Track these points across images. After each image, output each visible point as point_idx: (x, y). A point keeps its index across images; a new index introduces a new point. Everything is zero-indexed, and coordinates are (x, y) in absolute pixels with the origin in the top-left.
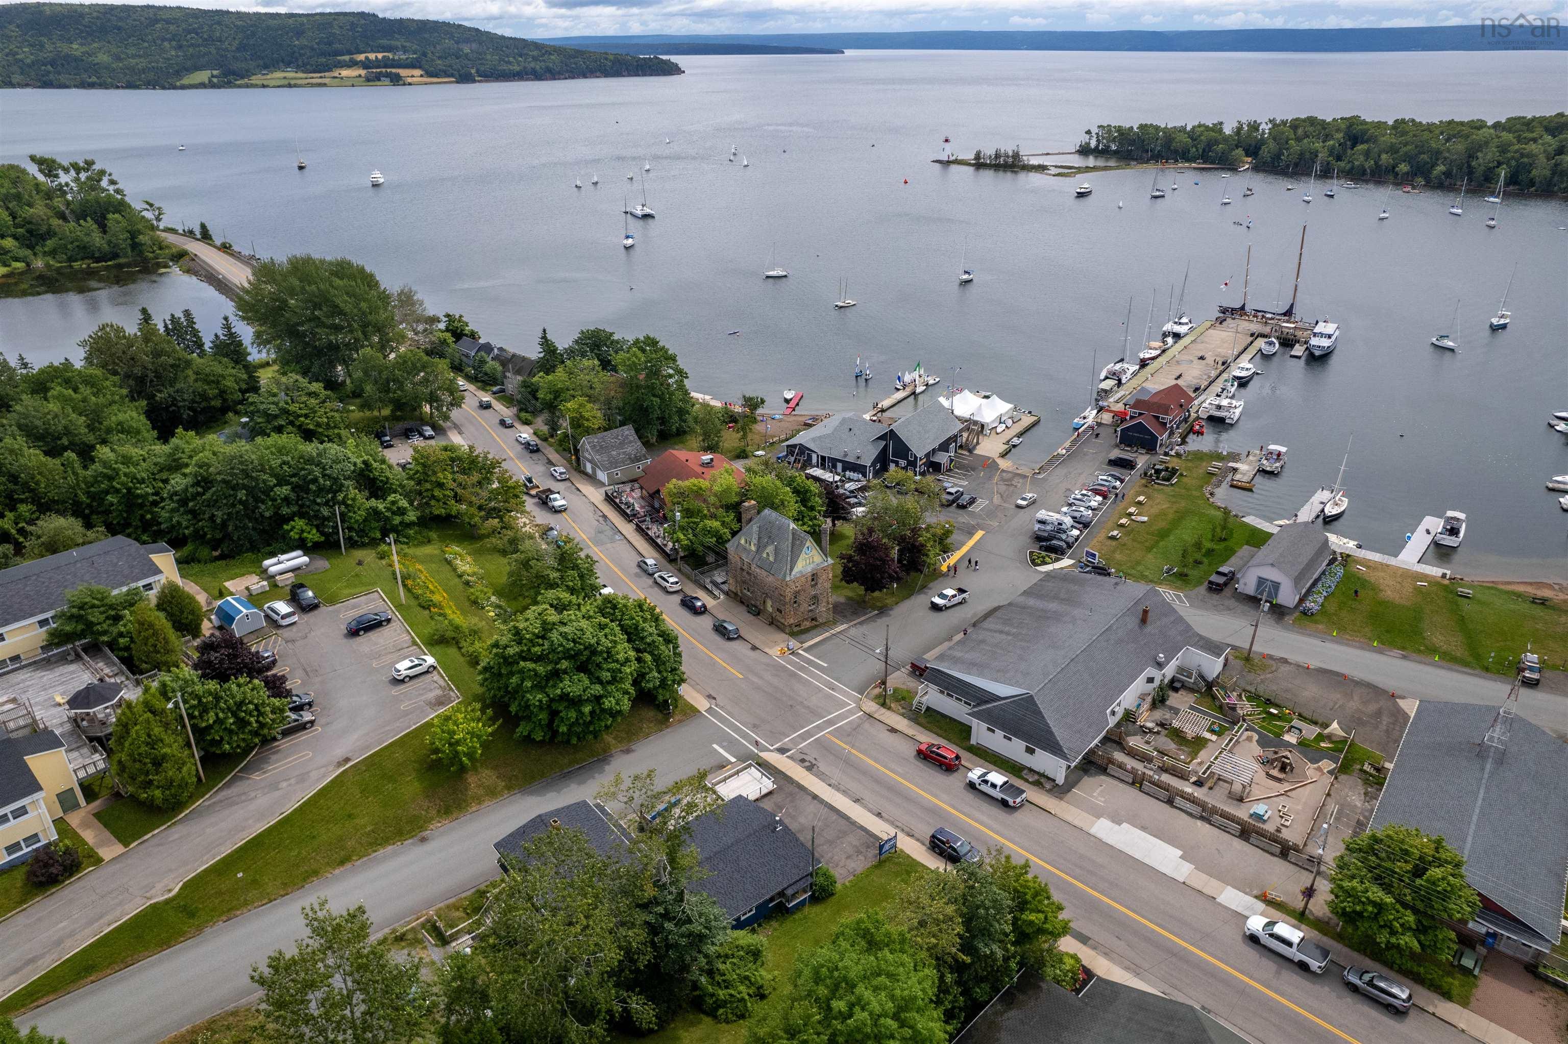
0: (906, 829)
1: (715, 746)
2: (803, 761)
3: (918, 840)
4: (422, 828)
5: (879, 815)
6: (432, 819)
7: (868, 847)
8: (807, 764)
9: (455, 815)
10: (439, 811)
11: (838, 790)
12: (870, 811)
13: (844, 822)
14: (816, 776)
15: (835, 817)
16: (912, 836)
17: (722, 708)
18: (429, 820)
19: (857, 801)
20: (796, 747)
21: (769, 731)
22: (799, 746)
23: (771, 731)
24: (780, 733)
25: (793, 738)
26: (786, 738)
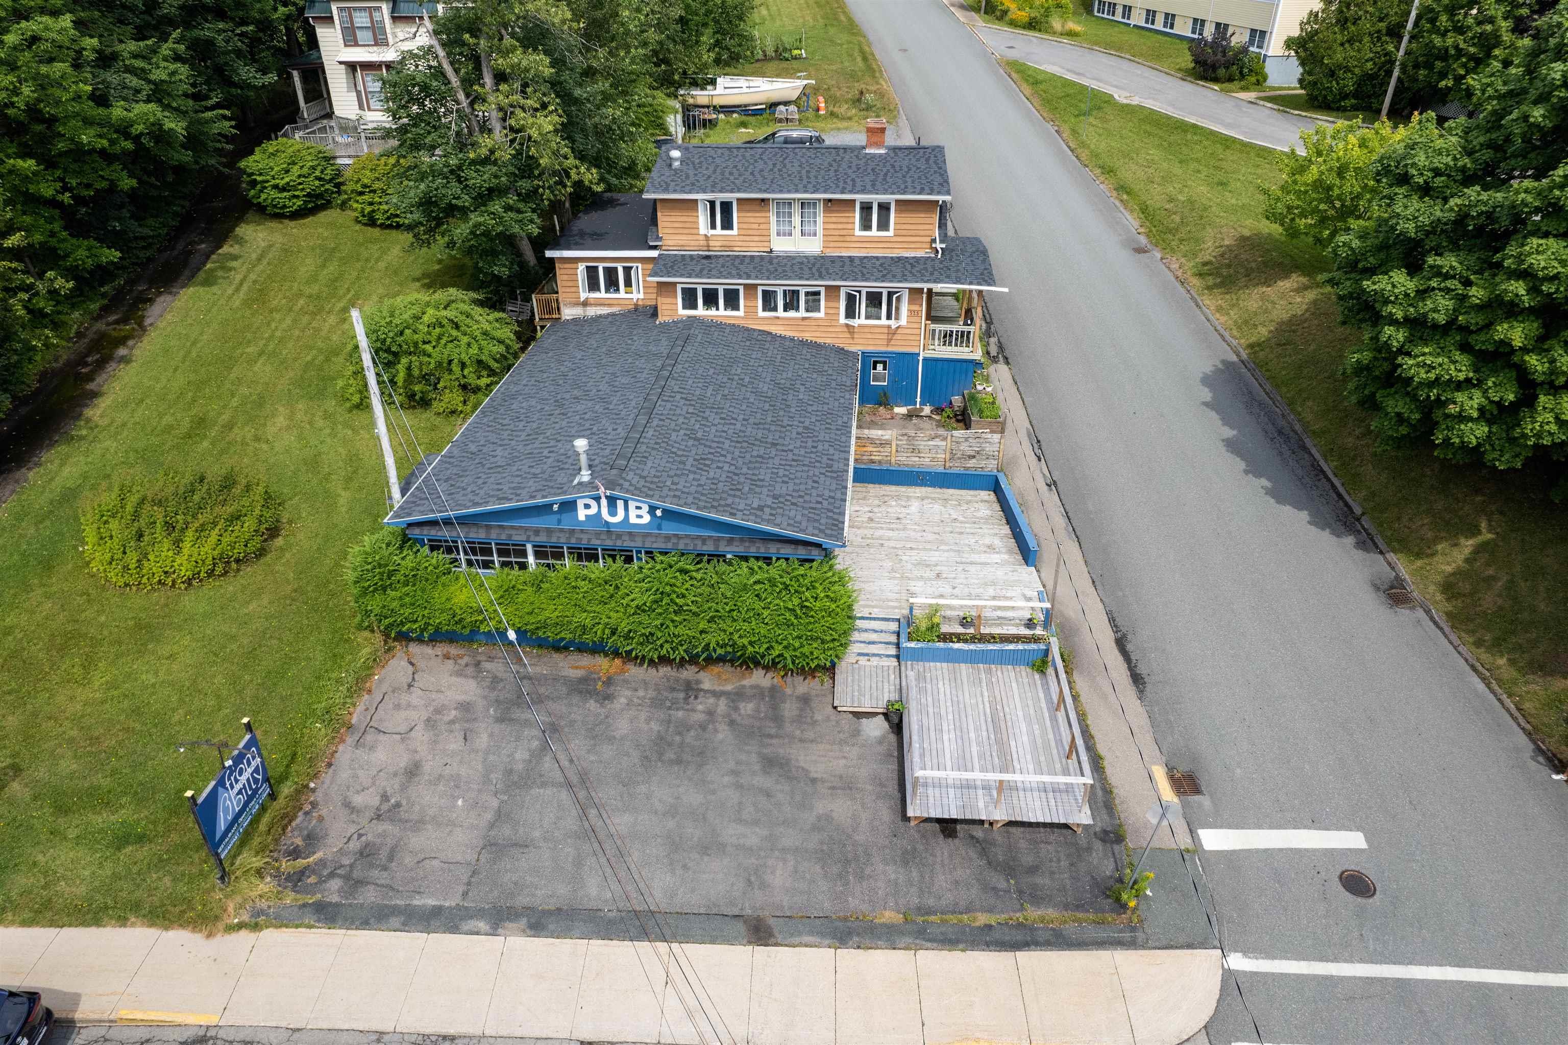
1: (1356, 839)
4: (1170, 250)
13: (546, 895)
15: (597, 890)
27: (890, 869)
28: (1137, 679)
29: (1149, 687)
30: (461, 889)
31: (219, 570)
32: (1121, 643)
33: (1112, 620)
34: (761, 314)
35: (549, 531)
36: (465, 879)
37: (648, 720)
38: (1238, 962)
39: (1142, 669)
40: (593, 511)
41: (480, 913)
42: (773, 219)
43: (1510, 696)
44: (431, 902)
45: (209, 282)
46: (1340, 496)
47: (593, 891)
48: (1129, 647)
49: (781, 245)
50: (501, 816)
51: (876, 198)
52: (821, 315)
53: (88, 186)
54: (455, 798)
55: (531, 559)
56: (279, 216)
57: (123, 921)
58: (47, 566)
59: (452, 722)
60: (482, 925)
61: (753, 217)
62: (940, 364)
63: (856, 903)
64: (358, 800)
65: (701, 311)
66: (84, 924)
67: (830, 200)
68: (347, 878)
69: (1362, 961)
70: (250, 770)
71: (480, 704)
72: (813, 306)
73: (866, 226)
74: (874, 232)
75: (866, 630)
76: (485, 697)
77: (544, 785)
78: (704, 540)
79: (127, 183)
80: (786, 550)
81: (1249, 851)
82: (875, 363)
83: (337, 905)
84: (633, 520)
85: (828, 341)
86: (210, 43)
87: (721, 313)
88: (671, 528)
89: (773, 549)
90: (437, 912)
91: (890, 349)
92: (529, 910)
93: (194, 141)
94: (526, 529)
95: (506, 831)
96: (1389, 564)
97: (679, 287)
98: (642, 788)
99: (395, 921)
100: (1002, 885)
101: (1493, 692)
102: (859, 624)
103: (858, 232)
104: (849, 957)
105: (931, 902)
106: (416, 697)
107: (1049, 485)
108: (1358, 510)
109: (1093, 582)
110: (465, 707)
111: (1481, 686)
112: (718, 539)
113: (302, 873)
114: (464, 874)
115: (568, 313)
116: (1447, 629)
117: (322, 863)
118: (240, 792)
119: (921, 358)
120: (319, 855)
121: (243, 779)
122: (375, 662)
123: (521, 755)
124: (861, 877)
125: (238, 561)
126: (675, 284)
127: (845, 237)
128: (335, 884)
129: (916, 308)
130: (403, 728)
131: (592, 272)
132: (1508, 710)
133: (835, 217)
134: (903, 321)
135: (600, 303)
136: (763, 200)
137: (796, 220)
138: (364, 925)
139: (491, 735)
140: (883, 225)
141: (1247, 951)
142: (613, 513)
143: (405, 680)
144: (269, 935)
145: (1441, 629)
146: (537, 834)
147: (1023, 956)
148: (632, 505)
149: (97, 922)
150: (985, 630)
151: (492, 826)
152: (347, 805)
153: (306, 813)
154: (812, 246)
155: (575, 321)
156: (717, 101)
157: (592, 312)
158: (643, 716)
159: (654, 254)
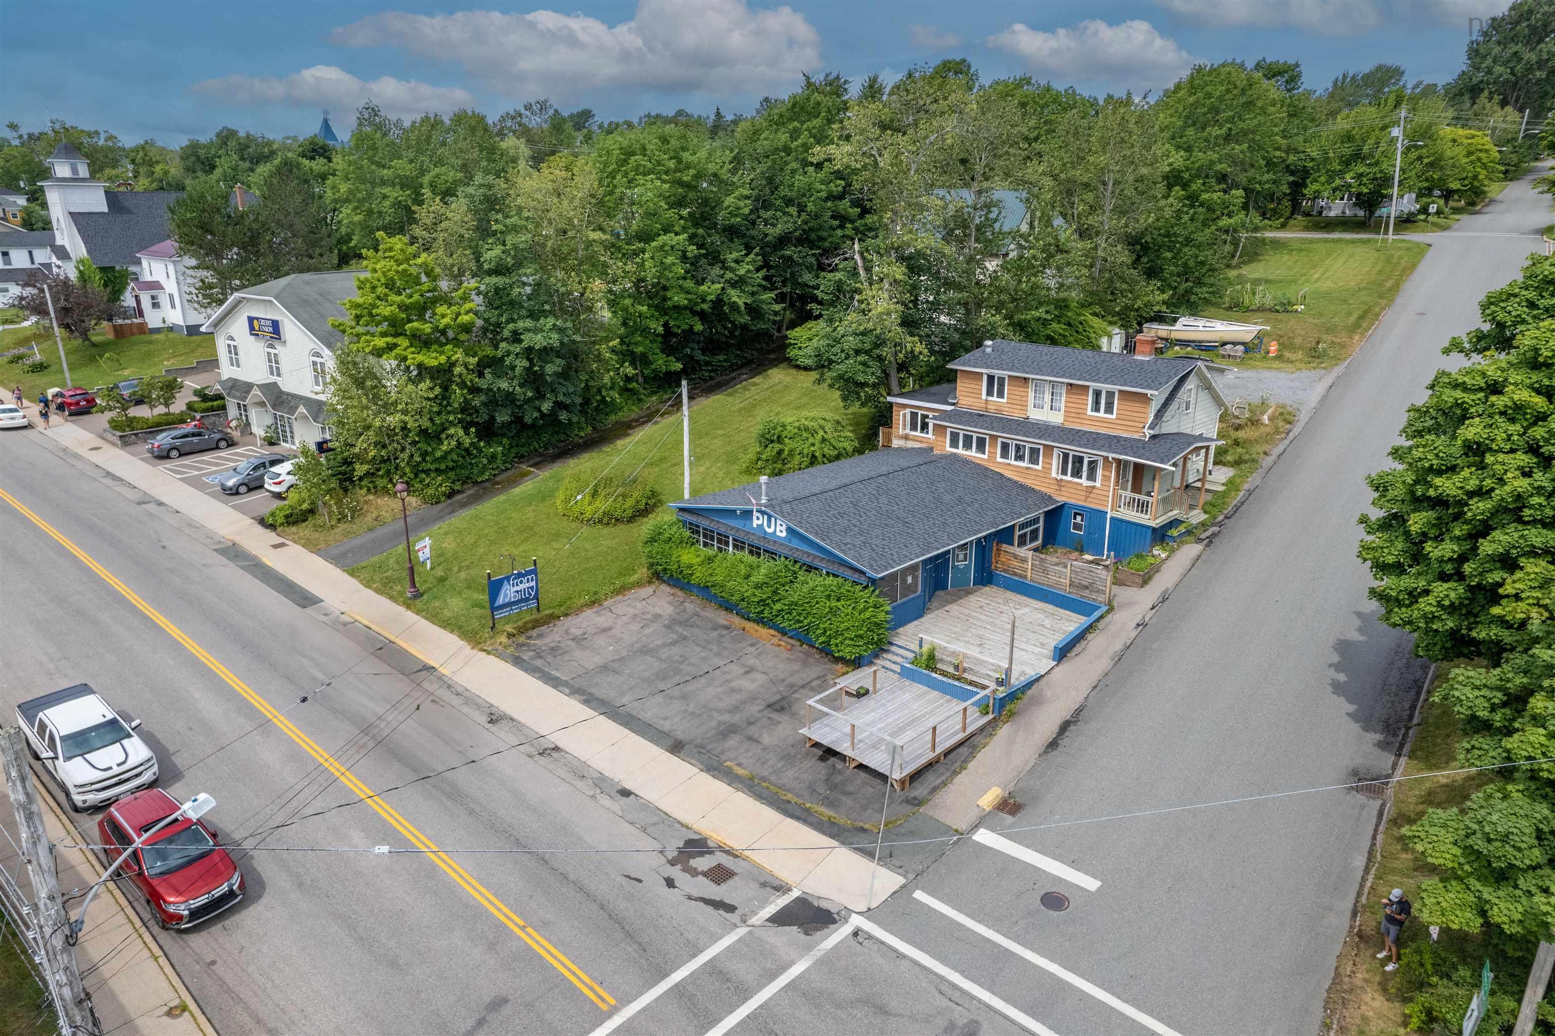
2: (720, 875)
5: (497, 719)
8: (703, 863)
11: (601, 781)
12: (520, 729)
14: (669, 822)
19: (550, 751)
20: (750, 932)
21: (886, 1013)
22: (740, 940)
23: (882, 1011)
24: (838, 1006)
25: (773, 976)
26: (799, 977)
28: (1053, 745)
29: (1055, 753)
30: (575, 676)
31: (605, 520)
33: (1078, 712)
34: (999, 459)
35: (738, 530)
36: (580, 673)
39: (1063, 742)
40: (760, 522)
41: (571, 687)
42: (1031, 395)
43: (1378, 878)
44: (558, 674)
45: (729, 395)
47: (624, 701)
48: (1072, 728)
49: (1035, 415)
50: (622, 659)
51: (1105, 387)
52: (1039, 467)
53: (679, 327)
54: (611, 646)
55: (731, 549)
56: (798, 367)
57: (452, 632)
58: (544, 499)
59: (645, 619)
61: (1018, 391)
62: (1124, 525)
64: (573, 631)
65: (960, 451)
66: (441, 627)
67: (1071, 385)
68: (538, 653)
69: (999, 932)
70: (527, 585)
72: (1034, 460)
73: (1097, 409)
74: (1102, 414)
75: (897, 655)
77: (654, 656)
78: (809, 555)
79: (699, 327)
80: (848, 573)
81: (1001, 853)
82: (1076, 514)
83: (525, 660)
84: (778, 533)
85: (1043, 489)
86: (790, 258)
87: (972, 454)
88: (795, 544)
89: (841, 570)
90: (556, 678)
91: (1087, 505)
92: (591, 694)
93: (754, 310)
94: (728, 526)
95: (617, 665)
96: (1395, 763)
97: (949, 430)
99: (539, 675)
100: (821, 791)
102: (893, 649)
103: (1089, 412)
104: (703, 778)
105: (776, 777)
106: (641, 604)
107: (1139, 625)
108: (1416, 721)
109: (1095, 687)
110: (657, 616)
111: (1360, 863)
112: (816, 557)
113: (523, 644)
114: (582, 672)
115: (896, 443)
116: (1384, 821)
117: (535, 645)
118: (517, 592)
119: (1109, 516)
121: (522, 587)
122: (638, 584)
123: (659, 642)
125: (617, 520)
126: (946, 427)
127: (1081, 414)
128: (531, 654)
129: (1107, 474)
130: (620, 613)
131: (914, 415)
132: (1362, 886)
133: (1074, 398)
134: (1098, 484)
135: (915, 439)
136: (1025, 379)
137: (1047, 397)
138: (526, 670)
140: (1109, 409)
142: (769, 526)
143: (645, 597)
144: (492, 658)
146: (628, 671)
147: (789, 823)
148: (779, 522)
149: (444, 628)
150: (965, 675)
151: (613, 661)
152: (568, 631)
153: (548, 627)
154: (1057, 418)
155: (899, 449)
156: (1174, 335)
157: (910, 444)
159: (949, 408)
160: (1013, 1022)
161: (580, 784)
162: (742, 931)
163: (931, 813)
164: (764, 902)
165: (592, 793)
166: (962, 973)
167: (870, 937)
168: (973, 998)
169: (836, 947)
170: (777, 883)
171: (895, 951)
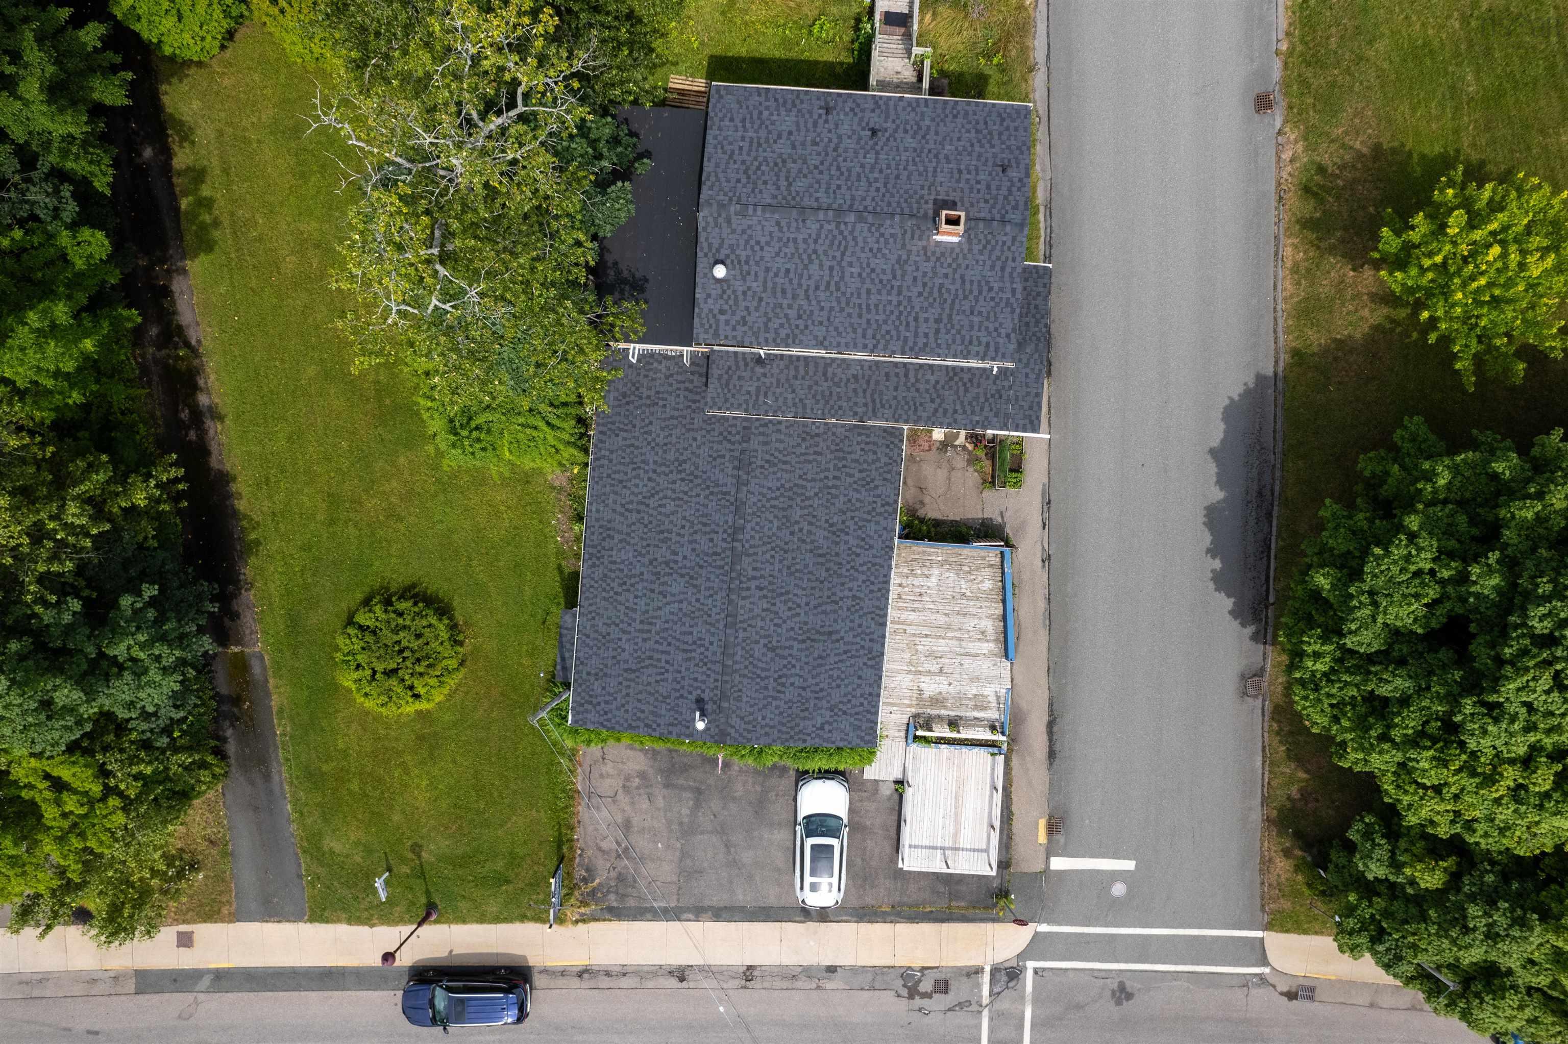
0: (605, 982)
1: (1129, 865)
2: (942, 987)
3: (563, 973)
4: (1295, 114)
5: (681, 974)
6: (1311, 147)
7: (621, 878)
8: (926, 986)
9: (1293, 200)
10: (1321, 169)
11: (808, 972)
12: (707, 970)
13: (717, 899)
14: (879, 971)
15: (742, 897)
16: (580, 975)
17: (1245, 982)
18: (1311, 136)
19: (749, 973)
20: (990, 1011)
21: (1082, 1007)
22: (991, 1019)
23: (1079, 1007)
24: (1061, 1019)
25: (1021, 1026)
26: (1033, 1017)
27: (887, 882)
28: (1052, 754)
29: (1057, 760)
30: (675, 897)
32: (1051, 725)
33: (1051, 705)
36: (675, 891)
37: (754, 784)
38: (1044, 928)
41: (688, 910)
43: (1270, 772)
44: (663, 904)
46: (1268, 578)
47: (741, 897)
48: (1055, 729)
50: (684, 855)
54: (657, 843)
59: (638, 788)
60: (691, 916)
63: (869, 900)
64: (604, 845)
68: (617, 893)
69: (1101, 926)
71: (651, 772)
76: (652, 767)
77: (702, 833)
81: (1073, 871)
83: (618, 908)
92: (710, 908)
95: (689, 862)
96: (1265, 654)
98: (756, 833)
99: (649, 916)
100: (942, 890)
101: (1263, 768)
104: (864, 927)
105: (905, 899)
106: (609, 768)
107: (1043, 561)
108: (1271, 600)
109: (1049, 670)
110: (642, 775)
111: (1259, 763)
113: (593, 892)
114: (674, 889)
116: (1266, 718)
117: (601, 885)
120: (597, 881)
123: (685, 811)
124: (872, 887)
128: (612, 897)
130: (612, 795)
138: (635, 919)
139: (664, 797)
141: (1049, 922)
143: (599, 754)
144: (592, 927)
145: (1263, 715)
146: (706, 865)
147: (945, 926)
151: (681, 860)
152: (600, 849)
153: (580, 855)
158: (750, 781)
160: (1135, 971)
161: (799, 984)
162: (986, 1013)
163: (1019, 870)
164: (979, 986)
165: (814, 986)
166: (1099, 961)
167: (1044, 969)
168: (1111, 971)
169: (1034, 988)
170: (973, 969)
171: (1061, 969)
